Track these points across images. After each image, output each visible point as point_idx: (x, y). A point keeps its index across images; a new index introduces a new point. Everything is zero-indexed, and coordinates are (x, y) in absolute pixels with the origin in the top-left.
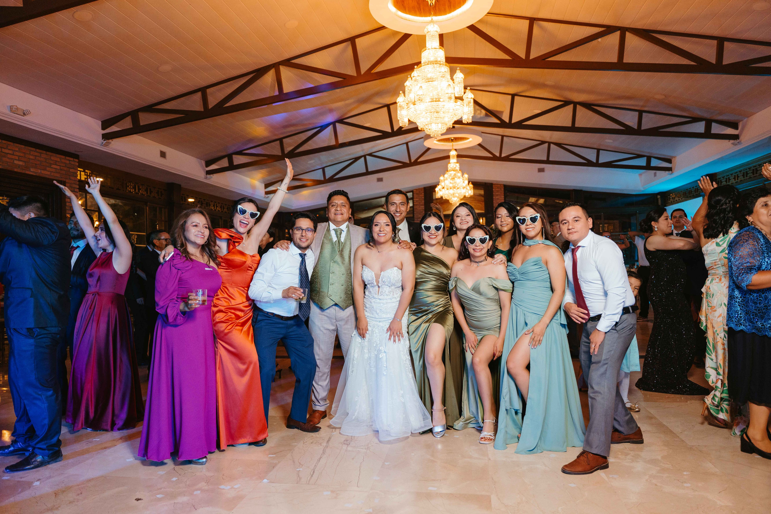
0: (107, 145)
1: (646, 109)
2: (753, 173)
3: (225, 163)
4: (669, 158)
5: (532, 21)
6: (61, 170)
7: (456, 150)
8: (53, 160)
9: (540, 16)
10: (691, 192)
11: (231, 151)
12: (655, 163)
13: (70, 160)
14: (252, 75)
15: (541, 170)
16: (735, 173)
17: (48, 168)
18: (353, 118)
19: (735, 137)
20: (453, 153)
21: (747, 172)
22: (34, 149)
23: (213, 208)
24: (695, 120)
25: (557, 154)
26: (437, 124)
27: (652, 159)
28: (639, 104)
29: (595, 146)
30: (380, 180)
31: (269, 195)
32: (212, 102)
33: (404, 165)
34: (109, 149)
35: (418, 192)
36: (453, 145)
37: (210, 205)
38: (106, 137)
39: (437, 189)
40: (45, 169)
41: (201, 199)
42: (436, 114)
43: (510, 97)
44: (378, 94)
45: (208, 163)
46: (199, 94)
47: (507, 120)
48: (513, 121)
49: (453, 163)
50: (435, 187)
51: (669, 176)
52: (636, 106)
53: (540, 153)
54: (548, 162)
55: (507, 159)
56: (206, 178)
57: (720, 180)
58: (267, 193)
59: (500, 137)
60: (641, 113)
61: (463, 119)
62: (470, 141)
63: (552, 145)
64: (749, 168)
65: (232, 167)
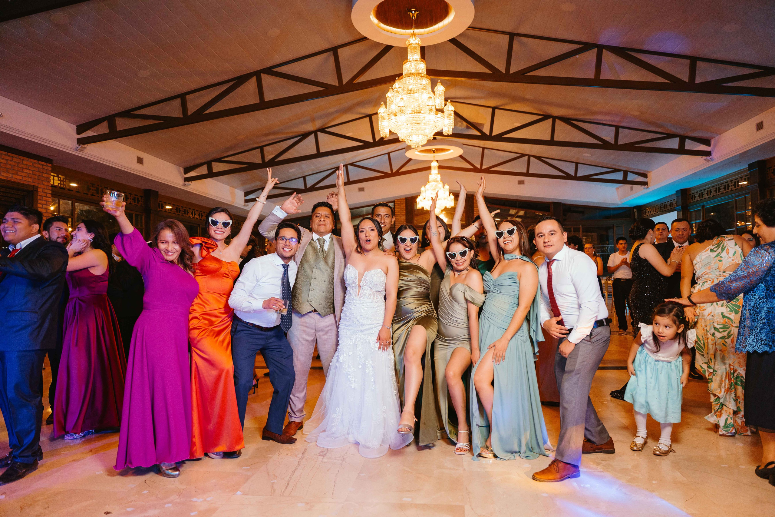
0: (82, 150)
1: (622, 125)
2: (725, 188)
3: (204, 170)
4: (645, 172)
5: (512, 36)
6: (33, 174)
7: (437, 161)
8: (25, 165)
9: (520, 31)
10: (667, 206)
11: (210, 158)
12: (631, 177)
13: (43, 165)
14: (233, 83)
15: (521, 183)
16: (708, 188)
17: (19, 173)
18: (334, 128)
19: (708, 154)
20: (434, 164)
21: (719, 188)
22: (6, 153)
23: (191, 216)
24: (670, 136)
25: (537, 167)
26: (417, 136)
27: (629, 173)
28: (615, 120)
29: (574, 160)
30: (361, 189)
31: (249, 203)
32: (192, 108)
33: (386, 175)
34: (84, 154)
35: (400, 202)
36: (434, 156)
37: (188, 213)
38: (82, 142)
39: (418, 200)
40: (17, 174)
41: (179, 206)
42: (417, 126)
43: (491, 110)
44: (360, 104)
45: (186, 171)
46: (179, 100)
47: (488, 133)
48: (494, 134)
49: (435, 174)
50: (416, 197)
51: (645, 190)
52: (613, 121)
53: (520, 166)
54: (528, 174)
55: (488, 171)
56: (184, 185)
57: (693, 195)
58: (247, 201)
59: (481, 149)
60: (617, 128)
61: (444, 131)
62: (451, 153)
63: (532, 158)
64: (721, 184)
65: (211, 174)
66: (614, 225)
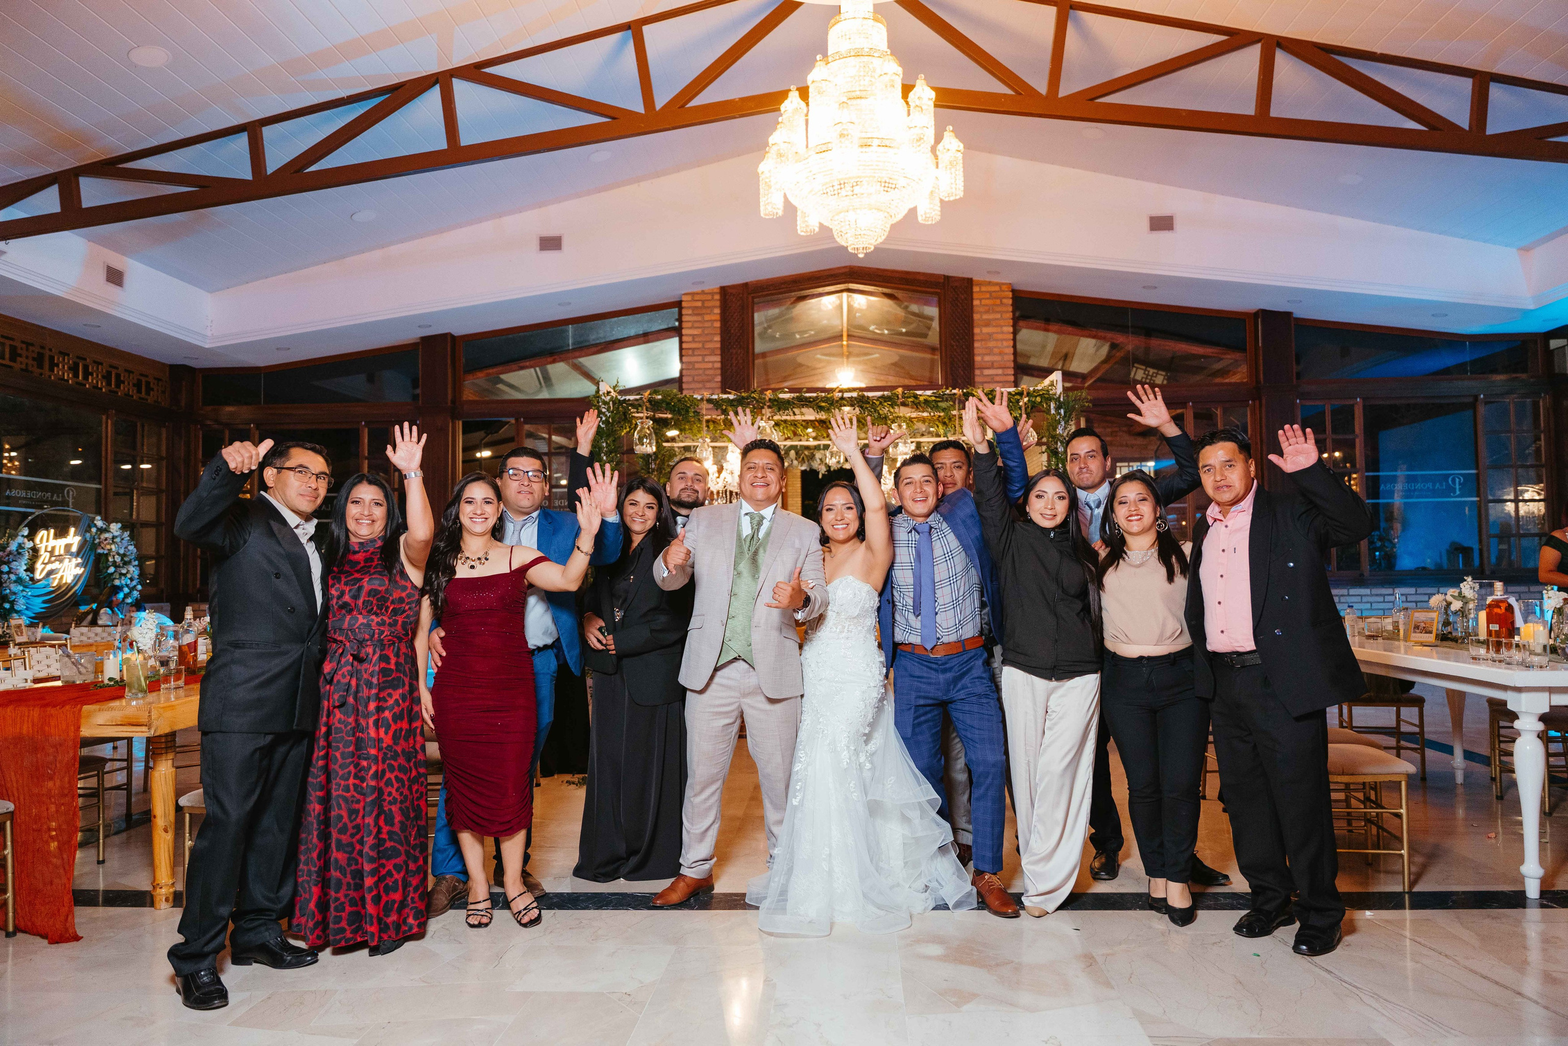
15: (1162, 224)
33: (623, 125)
35: (699, 304)
55: (1081, 108)
63: (1282, 54)
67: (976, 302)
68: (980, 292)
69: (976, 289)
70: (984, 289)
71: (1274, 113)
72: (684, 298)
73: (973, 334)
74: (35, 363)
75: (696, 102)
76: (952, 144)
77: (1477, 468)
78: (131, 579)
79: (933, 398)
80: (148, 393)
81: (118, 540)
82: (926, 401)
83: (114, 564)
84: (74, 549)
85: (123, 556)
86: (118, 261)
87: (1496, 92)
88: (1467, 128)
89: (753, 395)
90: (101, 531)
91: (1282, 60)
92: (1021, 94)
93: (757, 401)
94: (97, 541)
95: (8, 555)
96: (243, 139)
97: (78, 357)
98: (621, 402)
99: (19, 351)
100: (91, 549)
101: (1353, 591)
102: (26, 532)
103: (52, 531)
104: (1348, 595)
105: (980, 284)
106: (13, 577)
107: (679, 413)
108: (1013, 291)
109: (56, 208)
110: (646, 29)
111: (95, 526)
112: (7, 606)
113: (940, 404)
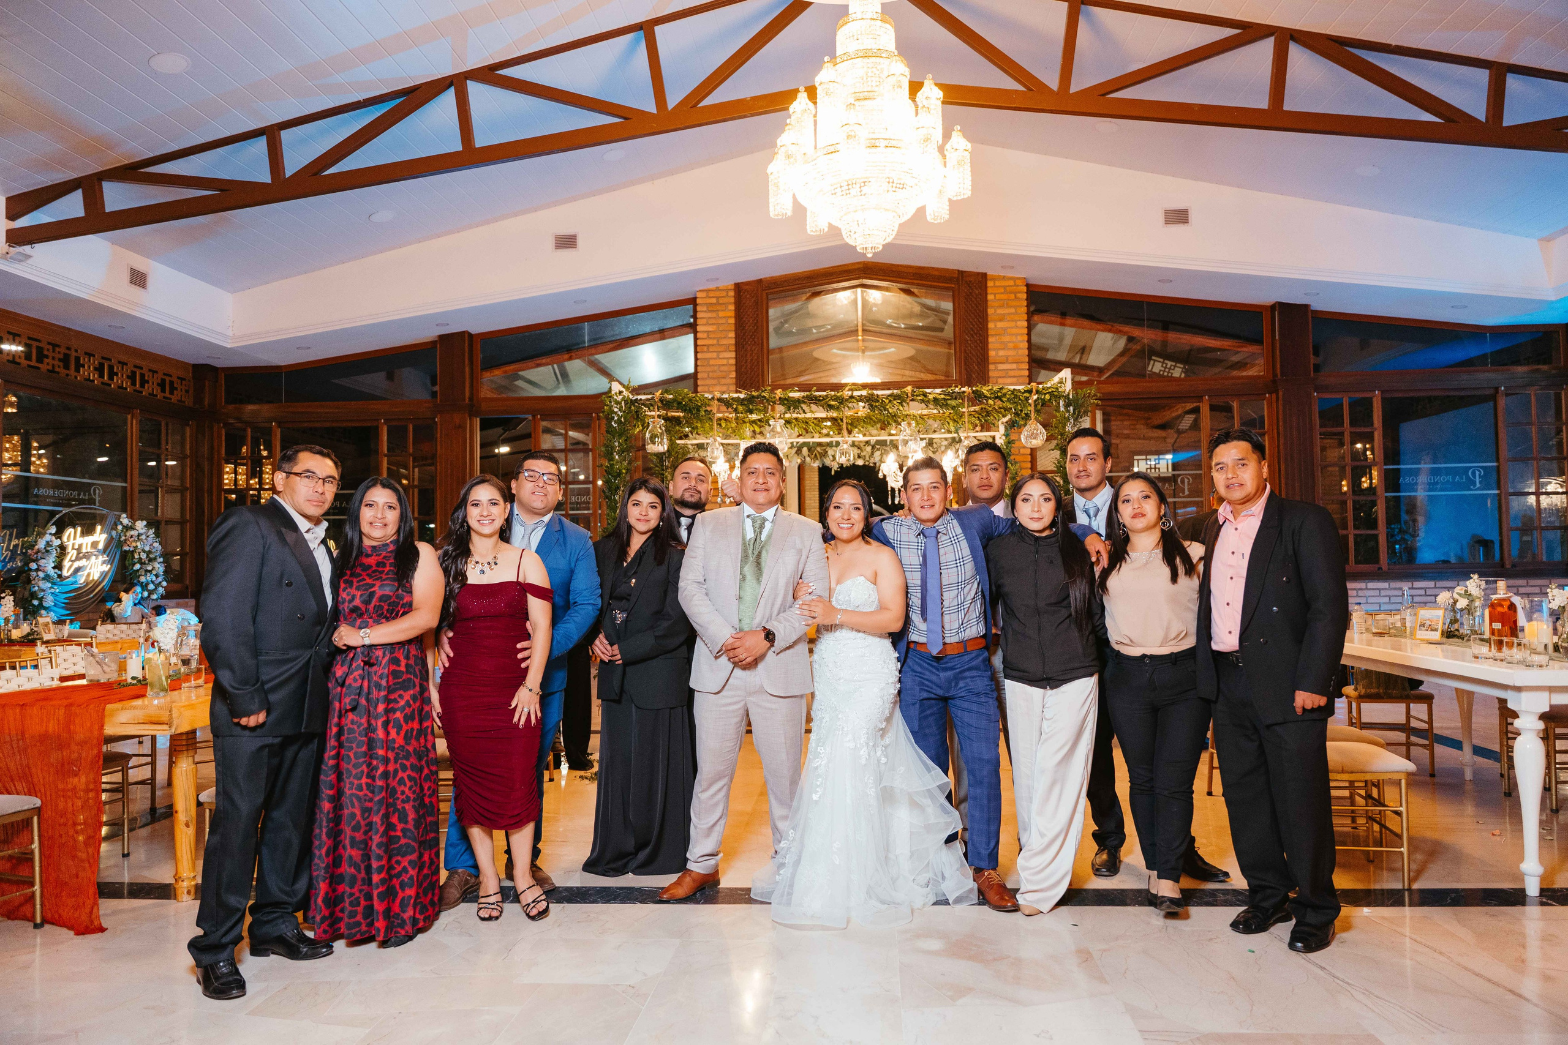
15: (1177, 217)
33: (640, 125)
35: (714, 301)
58: (16, 238)
63: (1294, 47)
66: (1497, 389)
67: (990, 297)
68: (995, 286)
69: (990, 284)
70: (998, 283)
71: (1287, 107)
72: (699, 295)
73: (987, 329)
74: (61, 364)
75: (706, 102)
76: (959, 142)
77: (1498, 460)
78: (157, 576)
79: (943, 396)
80: (172, 393)
81: (143, 537)
82: (935, 399)
83: (140, 561)
84: (101, 546)
85: (150, 552)
86: (141, 263)
87: (1513, 82)
88: (1484, 120)
89: (763, 394)
90: (127, 528)
91: (1297, 54)
92: (1032, 90)
93: (767, 400)
94: (123, 538)
95: (37, 553)
96: (262, 143)
97: (103, 358)
98: (633, 402)
99: (46, 352)
100: (117, 547)
101: (1371, 585)
102: (53, 530)
103: (79, 529)
104: (1367, 589)
105: (994, 279)
106: (41, 574)
107: (690, 411)
108: (1027, 285)
109: (81, 213)
110: (658, 29)
111: (121, 523)
112: (36, 602)
113: (949, 402)
